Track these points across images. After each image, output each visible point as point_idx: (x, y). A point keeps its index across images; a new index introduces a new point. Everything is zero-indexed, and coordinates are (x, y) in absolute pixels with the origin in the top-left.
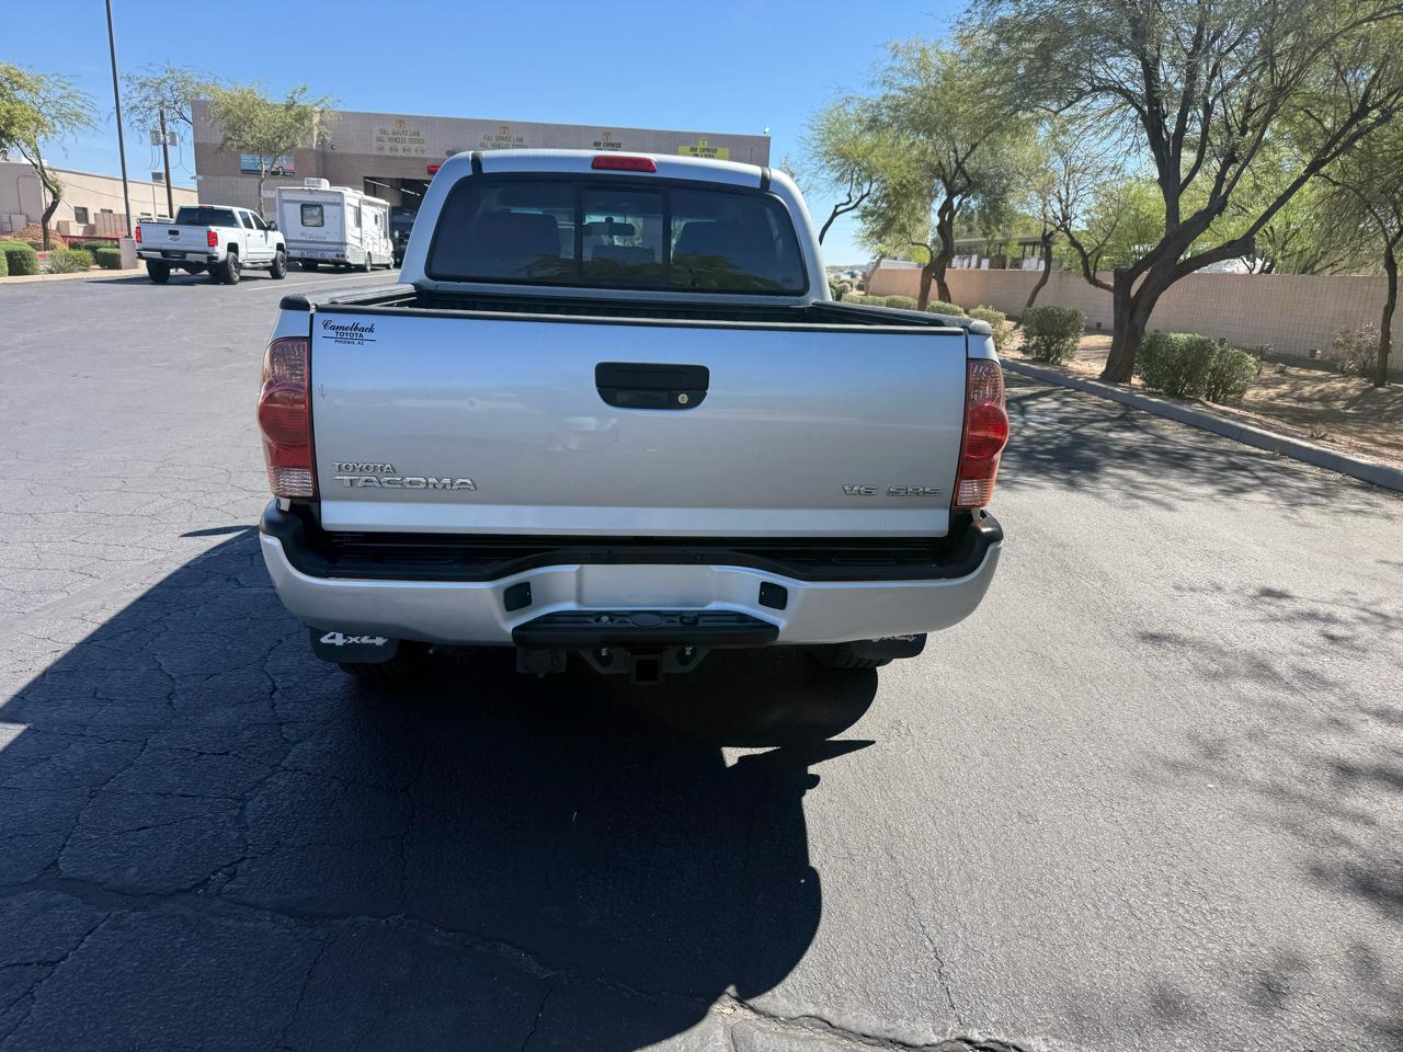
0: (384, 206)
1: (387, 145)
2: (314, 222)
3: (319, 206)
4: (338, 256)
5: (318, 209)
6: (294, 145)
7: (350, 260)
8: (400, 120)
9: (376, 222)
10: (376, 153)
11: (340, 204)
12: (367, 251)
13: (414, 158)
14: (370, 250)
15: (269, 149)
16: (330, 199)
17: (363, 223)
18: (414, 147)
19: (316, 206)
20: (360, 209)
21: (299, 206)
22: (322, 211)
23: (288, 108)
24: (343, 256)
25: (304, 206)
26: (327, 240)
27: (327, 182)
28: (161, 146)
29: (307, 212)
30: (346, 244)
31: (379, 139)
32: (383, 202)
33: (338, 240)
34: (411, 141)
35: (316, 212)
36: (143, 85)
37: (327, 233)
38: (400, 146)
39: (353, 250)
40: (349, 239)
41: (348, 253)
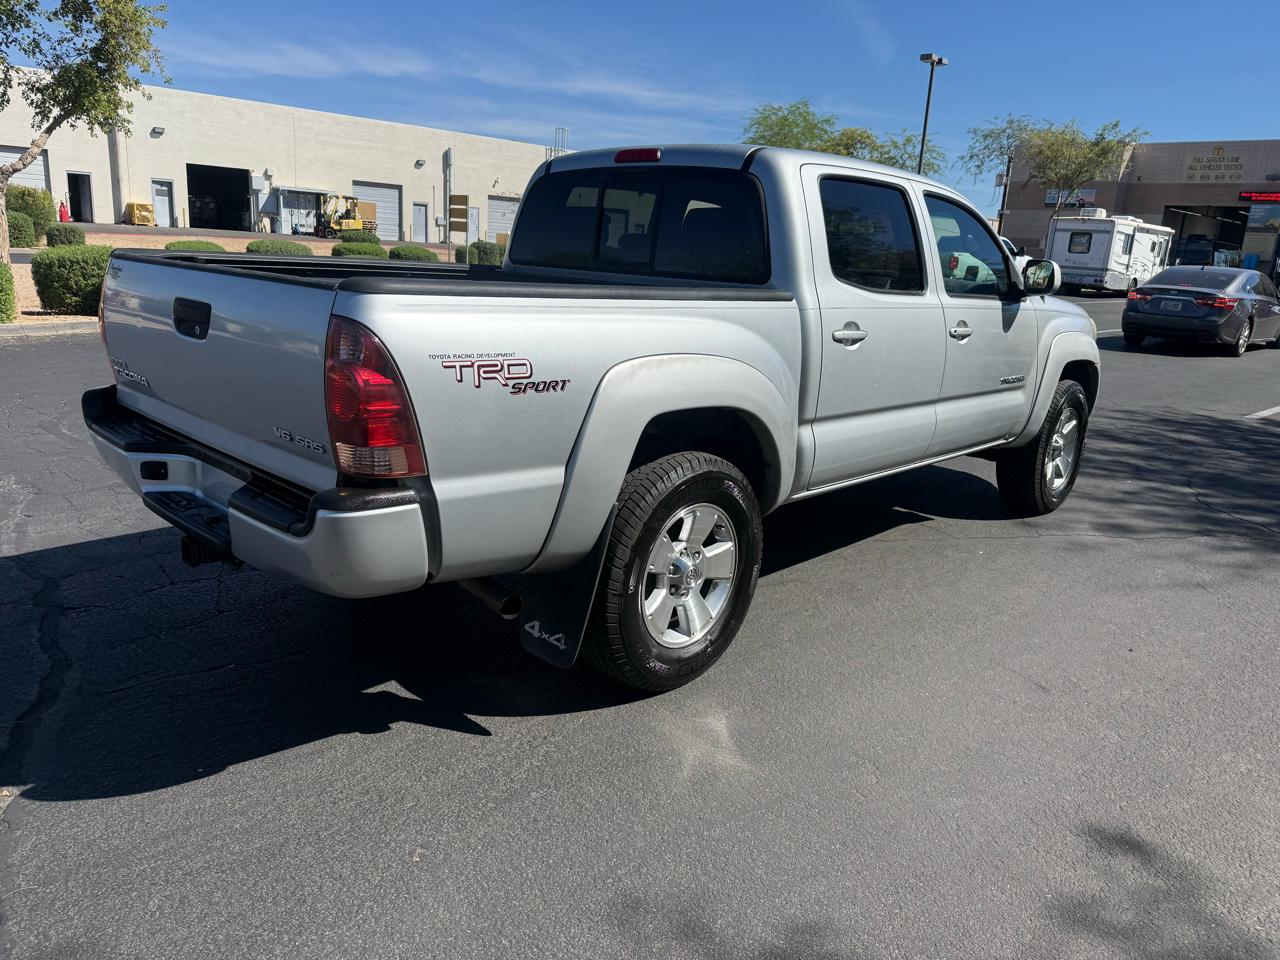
0: (1169, 234)
1: (1198, 173)
2: (1080, 249)
3: (1089, 234)
4: (1096, 281)
5: (1087, 237)
6: (1092, 178)
7: (1107, 286)
8: (1219, 147)
9: (1153, 249)
10: (1184, 181)
11: (1110, 233)
12: (1132, 277)
13: (1226, 185)
14: (1137, 276)
15: (1067, 183)
16: (1102, 227)
17: (1133, 251)
18: (1228, 173)
19: (1086, 234)
20: (1133, 236)
21: (1069, 234)
22: (1090, 239)
23: (1096, 144)
24: (1101, 281)
25: (1074, 234)
26: (1089, 266)
27: (1104, 211)
28: (1003, 187)
29: (1077, 239)
30: (1107, 270)
31: (1191, 168)
32: (1169, 229)
33: (1099, 266)
34: (1227, 167)
35: (1084, 240)
36: (985, 137)
37: (1090, 260)
38: (1213, 174)
39: (1113, 276)
40: (1112, 265)
41: (1107, 278)
